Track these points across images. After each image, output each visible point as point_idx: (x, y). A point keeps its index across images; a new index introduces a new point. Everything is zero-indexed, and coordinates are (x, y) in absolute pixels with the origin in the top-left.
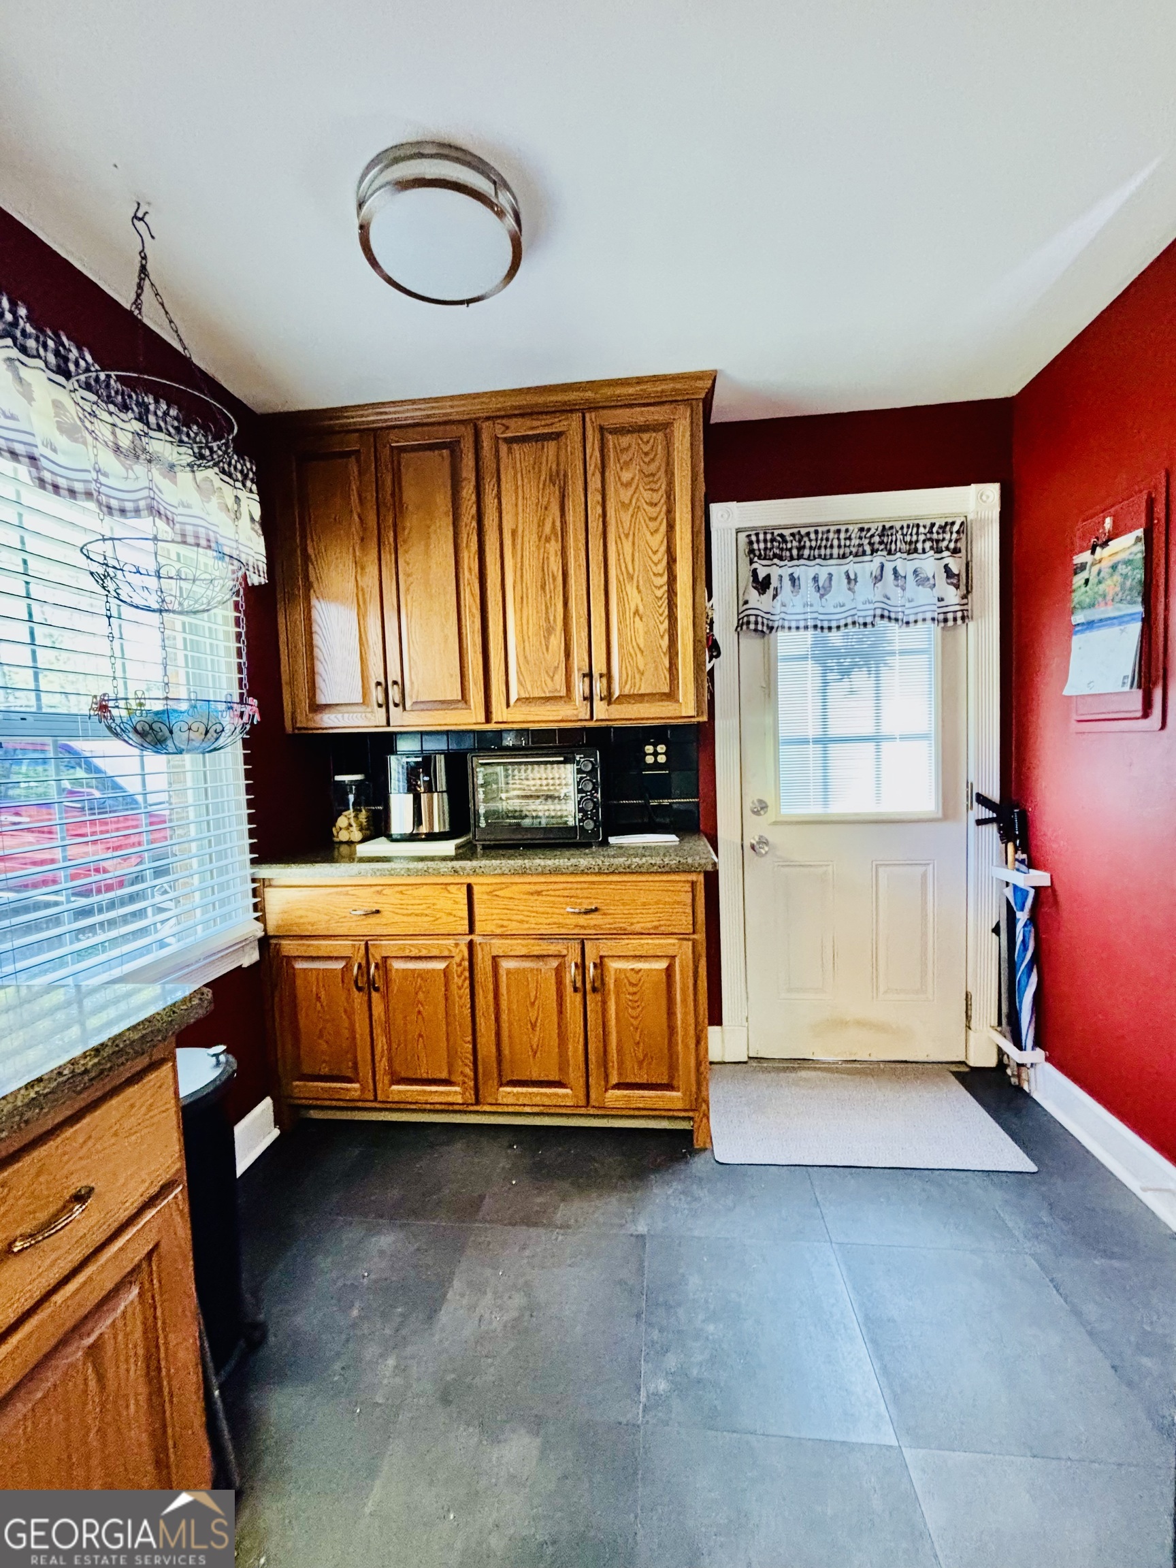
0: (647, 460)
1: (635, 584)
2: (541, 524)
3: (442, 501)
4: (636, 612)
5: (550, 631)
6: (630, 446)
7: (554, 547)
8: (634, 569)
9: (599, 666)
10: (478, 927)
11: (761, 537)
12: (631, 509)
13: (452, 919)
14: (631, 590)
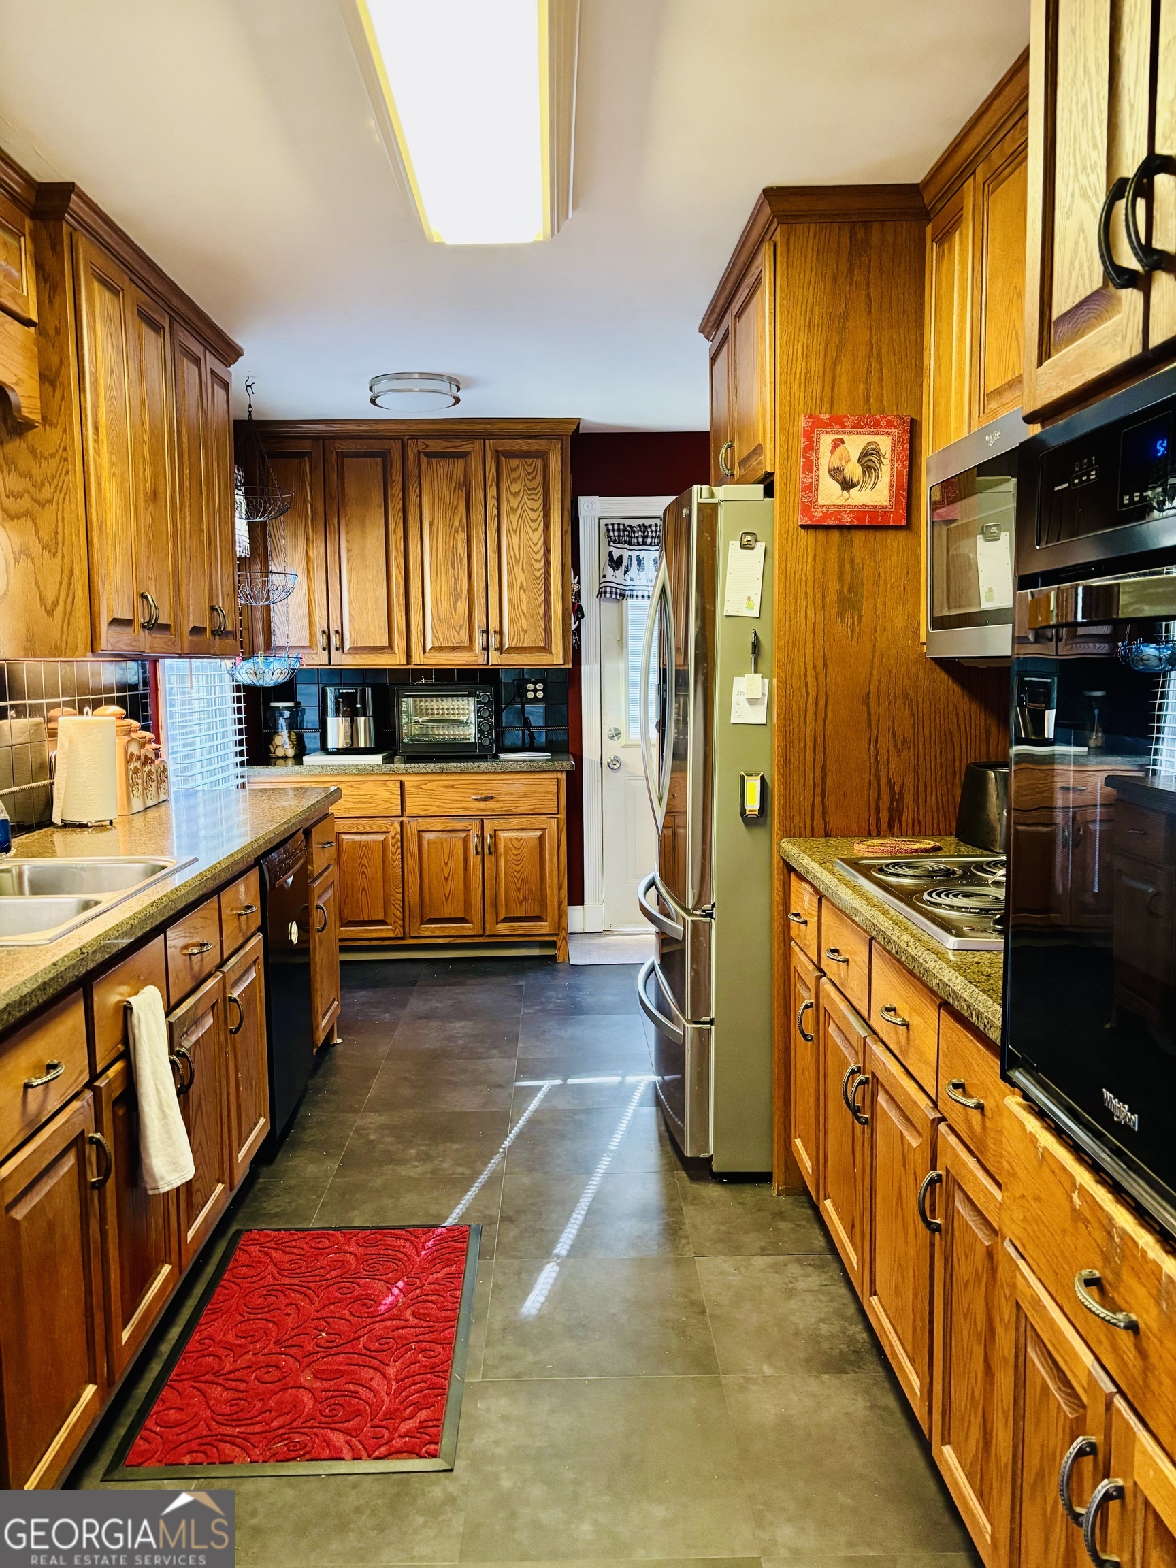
0: (530, 477)
1: (521, 567)
2: (452, 519)
3: (377, 498)
4: (521, 587)
5: (457, 598)
6: (518, 466)
7: (461, 536)
8: (520, 555)
9: (494, 626)
10: (409, 811)
11: (616, 527)
12: (518, 512)
13: (388, 806)
14: (518, 570)
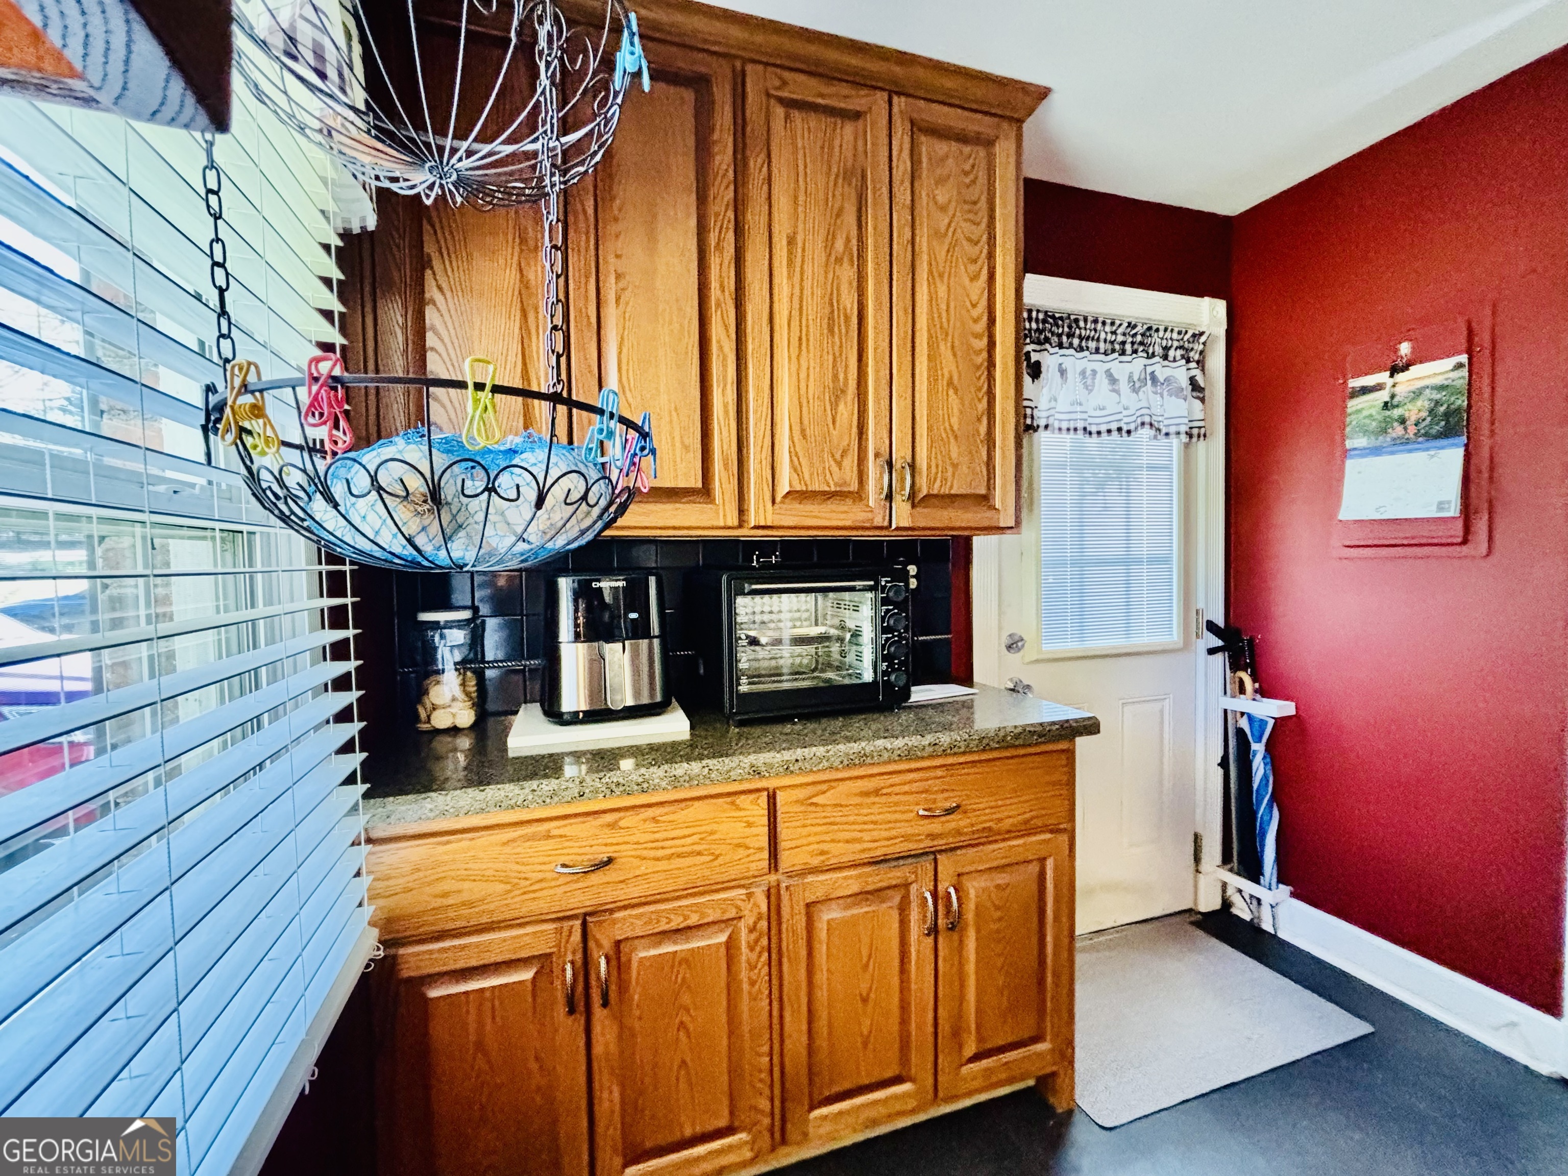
1: (949, 344)
2: (831, 236)
4: (950, 381)
6: (947, 156)
7: (848, 273)
8: (948, 321)
9: (901, 454)
10: (785, 859)
12: (947, 240)
13: (742, 852)
14: (944, 349)
